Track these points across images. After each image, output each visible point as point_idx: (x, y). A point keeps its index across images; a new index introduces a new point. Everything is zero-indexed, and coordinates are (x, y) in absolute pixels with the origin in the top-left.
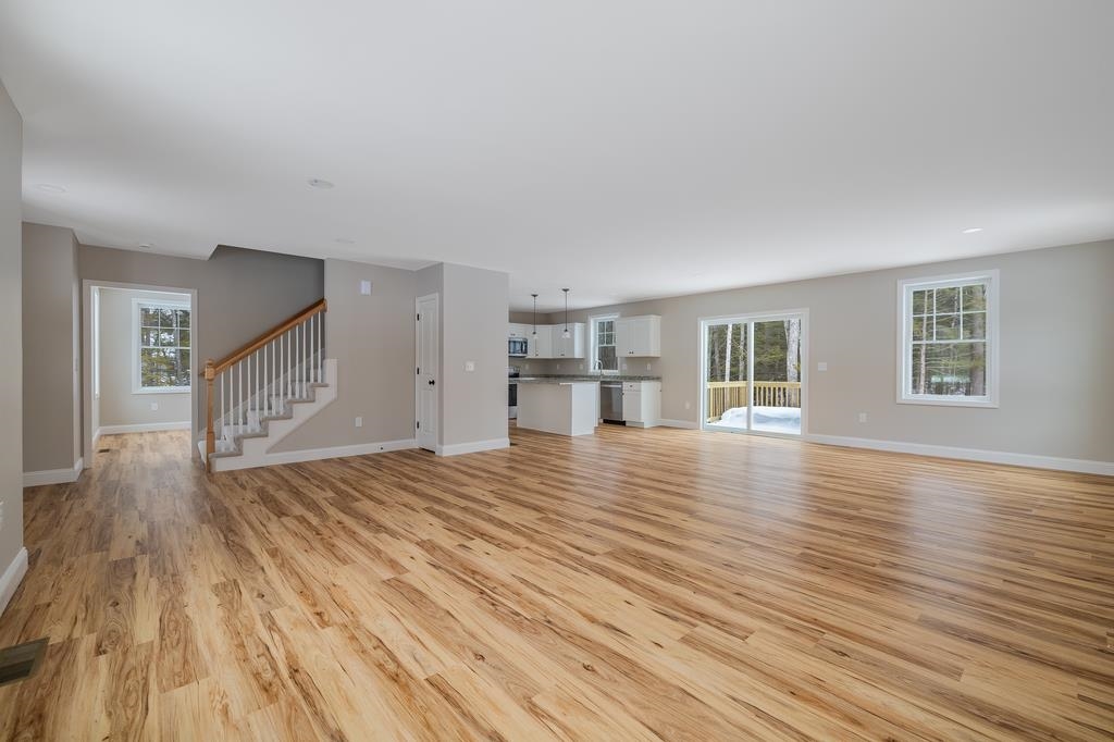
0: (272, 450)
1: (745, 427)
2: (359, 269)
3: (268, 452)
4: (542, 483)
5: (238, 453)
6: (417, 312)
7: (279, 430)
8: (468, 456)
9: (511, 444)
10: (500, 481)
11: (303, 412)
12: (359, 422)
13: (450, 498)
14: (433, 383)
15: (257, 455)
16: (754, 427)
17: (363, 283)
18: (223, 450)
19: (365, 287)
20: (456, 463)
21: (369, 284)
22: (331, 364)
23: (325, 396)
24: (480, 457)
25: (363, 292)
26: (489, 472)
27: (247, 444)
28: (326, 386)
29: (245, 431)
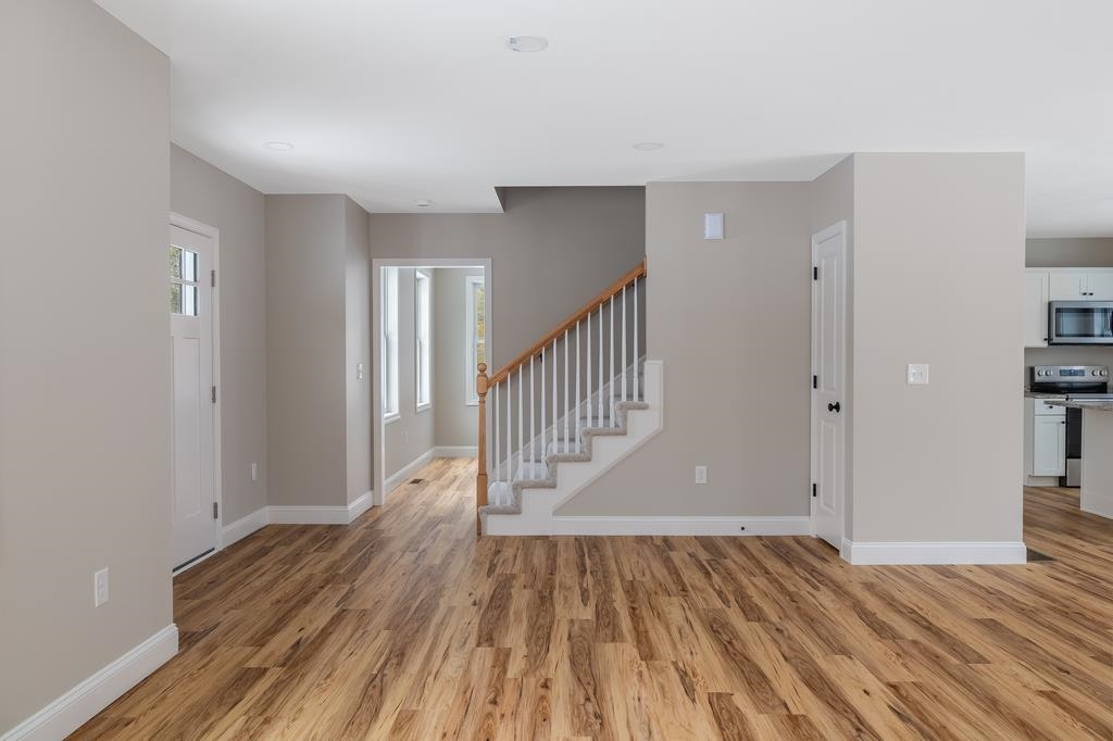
0: (560, 511)
2: (700, 193)
3: (556, 513)
4: (1052, 696)
5: (515, 510)
6: (814, 264)
7: (574, 478)
8: (907, 574)
9: (1033, 556)
10: (936, 659)
11: (609, 451)
12: (701, 474)
13: (786, 682)
14: (837, 407)
15: (541, 517)
17: (708, 219)
18: (498, 503)
19: (712, 226)
20: (869, 587)
21: (718, 218)
22: (653, 368)
23: (644, 424)
24: (933, 581)
25: (708, 235)
26: (929, 628)
27: (529, 497)
28: (645, 408)
29: (526, 475)
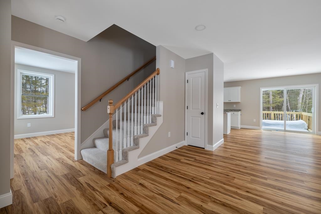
1: (283, 129)
5: (126, 161)
6: (187, 79)
12: (169, 134)
14: (202, 113)
16: (287, 129)
19: (172, 64)
22: (161, 104)
28: (161, 116)
